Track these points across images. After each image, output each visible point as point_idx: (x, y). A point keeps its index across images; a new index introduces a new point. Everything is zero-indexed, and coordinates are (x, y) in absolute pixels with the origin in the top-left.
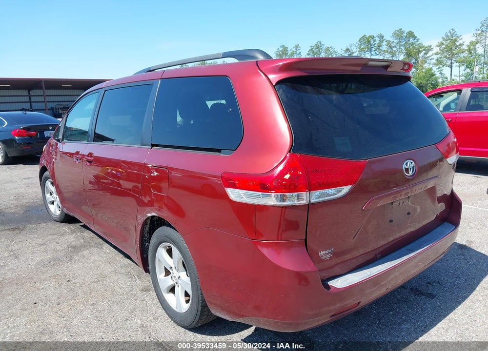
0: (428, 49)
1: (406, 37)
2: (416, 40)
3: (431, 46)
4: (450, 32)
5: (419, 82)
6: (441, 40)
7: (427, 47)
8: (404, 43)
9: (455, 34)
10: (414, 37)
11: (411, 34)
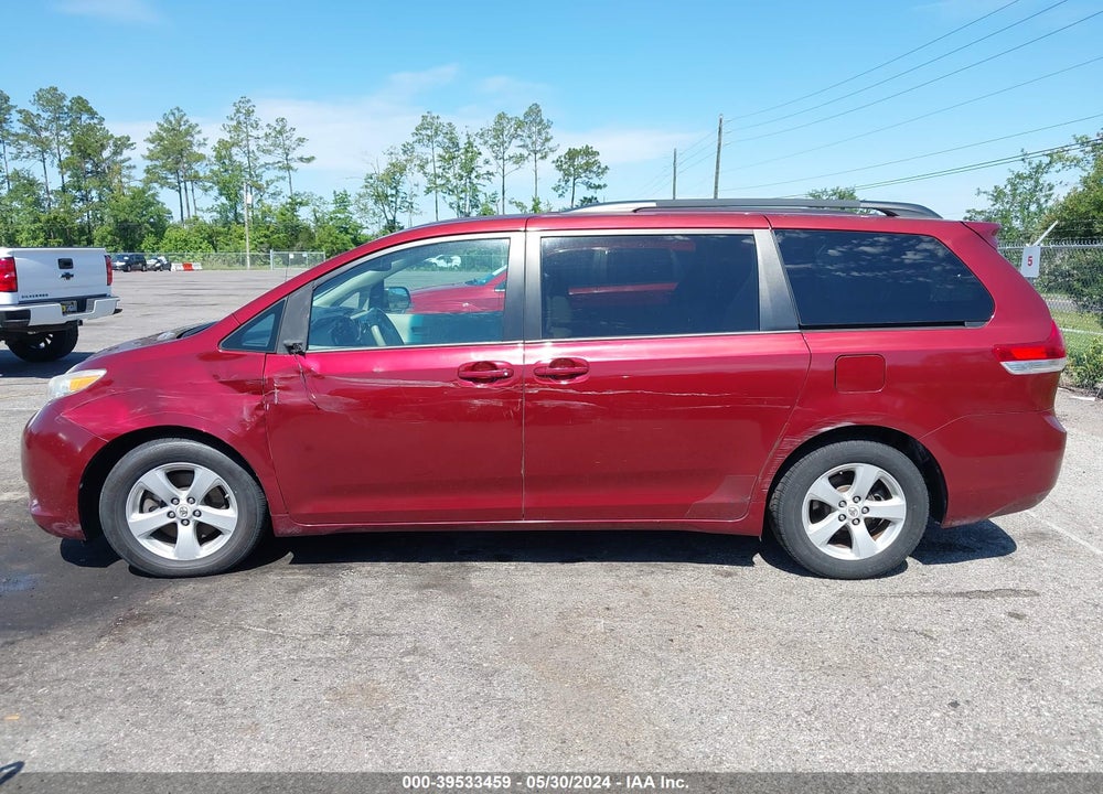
0: (123, 144)
1: (71, 109)
2: (96, 121)
3: (128, 138)
4: (173, 114)
5: (122, 216)
6: (155, 128)
7: (120, 139)
8: (68, 122)
9: (185, 118)
10: (92, 114)
11: (81, 105)
